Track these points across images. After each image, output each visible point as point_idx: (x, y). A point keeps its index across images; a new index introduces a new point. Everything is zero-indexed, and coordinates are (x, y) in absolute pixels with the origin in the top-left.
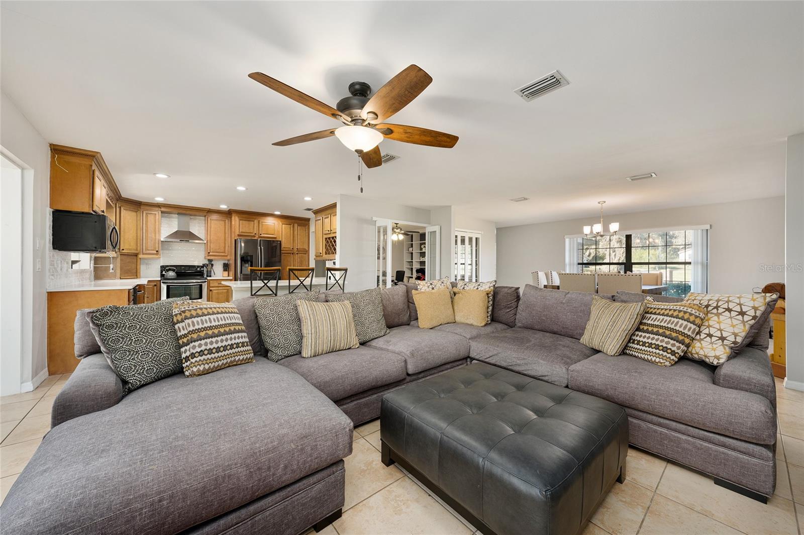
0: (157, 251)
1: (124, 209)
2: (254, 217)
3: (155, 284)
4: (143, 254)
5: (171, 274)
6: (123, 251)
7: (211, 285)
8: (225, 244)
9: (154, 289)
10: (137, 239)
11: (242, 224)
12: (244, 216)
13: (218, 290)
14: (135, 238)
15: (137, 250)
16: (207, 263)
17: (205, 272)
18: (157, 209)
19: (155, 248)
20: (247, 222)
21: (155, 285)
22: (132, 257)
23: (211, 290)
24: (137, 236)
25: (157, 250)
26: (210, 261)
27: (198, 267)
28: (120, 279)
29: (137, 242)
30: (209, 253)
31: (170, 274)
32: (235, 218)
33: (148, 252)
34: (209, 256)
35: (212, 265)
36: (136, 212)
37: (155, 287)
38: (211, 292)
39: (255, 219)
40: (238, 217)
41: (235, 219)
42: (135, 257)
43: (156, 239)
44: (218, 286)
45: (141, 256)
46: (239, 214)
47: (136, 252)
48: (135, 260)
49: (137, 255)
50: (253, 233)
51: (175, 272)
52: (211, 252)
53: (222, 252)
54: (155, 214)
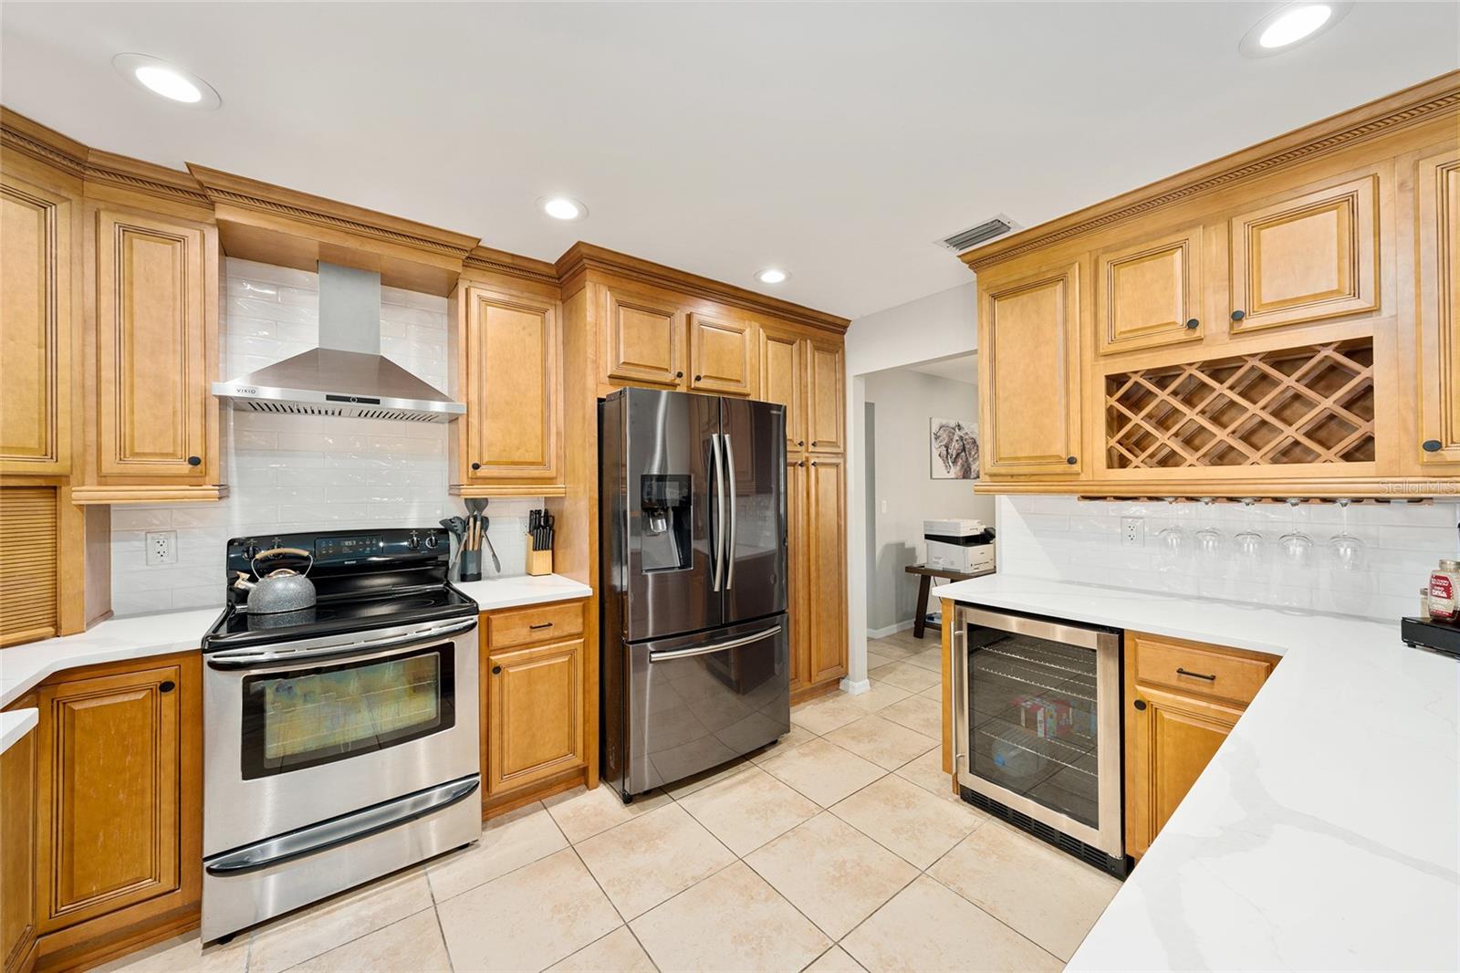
0: (195, 461)
2: (672, 296)
3: (173, 678)
4: (103, 479)
5: (287, 589)
7: (498, 639)
8: (545, 422)
9: (158, 711)
10: (49, 385)
11: (627, 327)
12: (634, 287)
13: (531, 660)
14: (33, 374)
15: (50, 452)
16: (465, 514)
17: (454, 558)
18: (175, 208)
19: (186, 444)
20: (645, 317)
21: (166, 687)
22: (10, 502)
23: (497, 670)
24: (48, 364)
25: (197, 451)
26: (477, 503)
27: (423, 533)
29: (48, 403)
30: (476, 467)
31: (280, 586)
32: (596, 294)
33: (134, 467)
34: (474, 480)
35: (485, 521)
36: (42, 206)
37: (169, 699)
38: (495, 678)
39: (676, 305)
40: (610, 288)
41: (597, 300)
42: (42, 504)
43: (185, 386)
44: (528, 640)
45: (85, 493)
46: (615, 274)
47: (49, 467)
48: (46, 521)
49: (51, 488)
50: (667, 370)
51: (307, 576)
52: (487, 463)
53: (532, 463)
54: (181, 239)
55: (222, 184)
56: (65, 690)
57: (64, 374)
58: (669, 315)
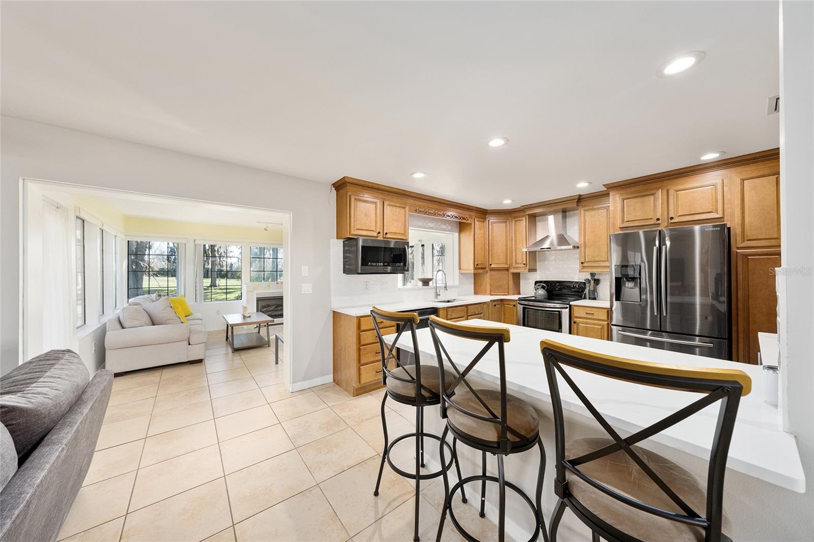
0: (524, 264)
1: (478, 221)
2: (657, 185)
3: (514, 303)
4: (514, 268)
5: (541, 292)
6: (492, 266)
7: (575, 314)
10: (507, 252)
11: (630, 206)
12: (634, 189)
14: (505, 251)
15: (507, 264)
16: (589, 278)
17: (586, 292)
18: (522, 214)
19: (523, 261)
20: (639, 199)
21: (514, 306)
22: (503, 272)
23: (575, 322)
24: (507, 249)
25: (525, 262)
26: (592, 275)
27: (576, 283)
28: (491, 295)
29: (507, 255)
30: (585, 263)
31: (539, 292)
32: (614, 199)
33: (517, 266)
34: (586, 267)
35: (597, 280)
36: (505, 222)
38: (575, 325)
39: (658, 189)
40: (620, 194)
41: (615, 202)
42: (507, 272)
44: (586, 317)
45: (512, 271)
46: (623, 188)
47: (507, 266)
48: (507, 275)
49: (507, 269)
50: (652, 219)
51: (546, 290)
52: (588, 262)
53: (604, 261)
54: (522, 220)
55: (525, 207)
56: (504, 303)
57: (508, 250)
58: (653, 194)
